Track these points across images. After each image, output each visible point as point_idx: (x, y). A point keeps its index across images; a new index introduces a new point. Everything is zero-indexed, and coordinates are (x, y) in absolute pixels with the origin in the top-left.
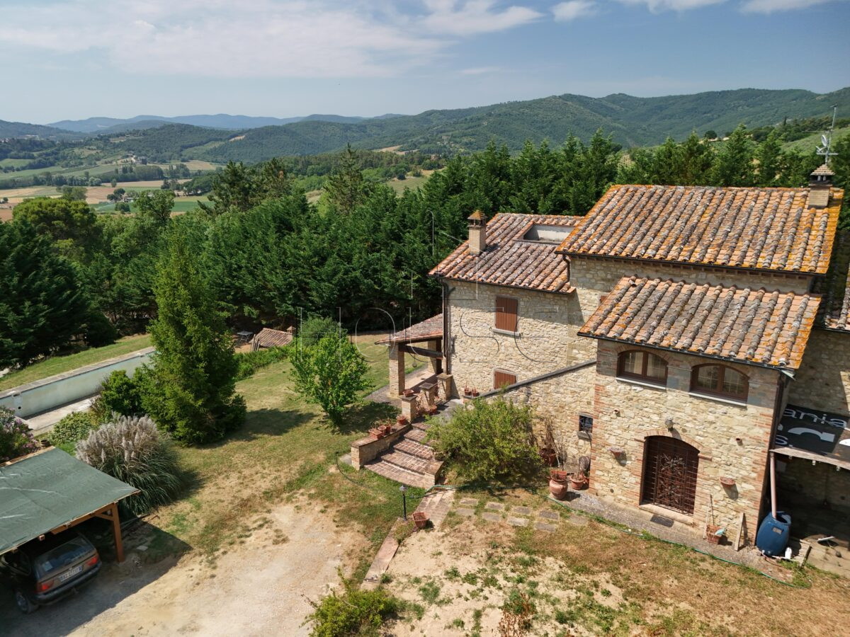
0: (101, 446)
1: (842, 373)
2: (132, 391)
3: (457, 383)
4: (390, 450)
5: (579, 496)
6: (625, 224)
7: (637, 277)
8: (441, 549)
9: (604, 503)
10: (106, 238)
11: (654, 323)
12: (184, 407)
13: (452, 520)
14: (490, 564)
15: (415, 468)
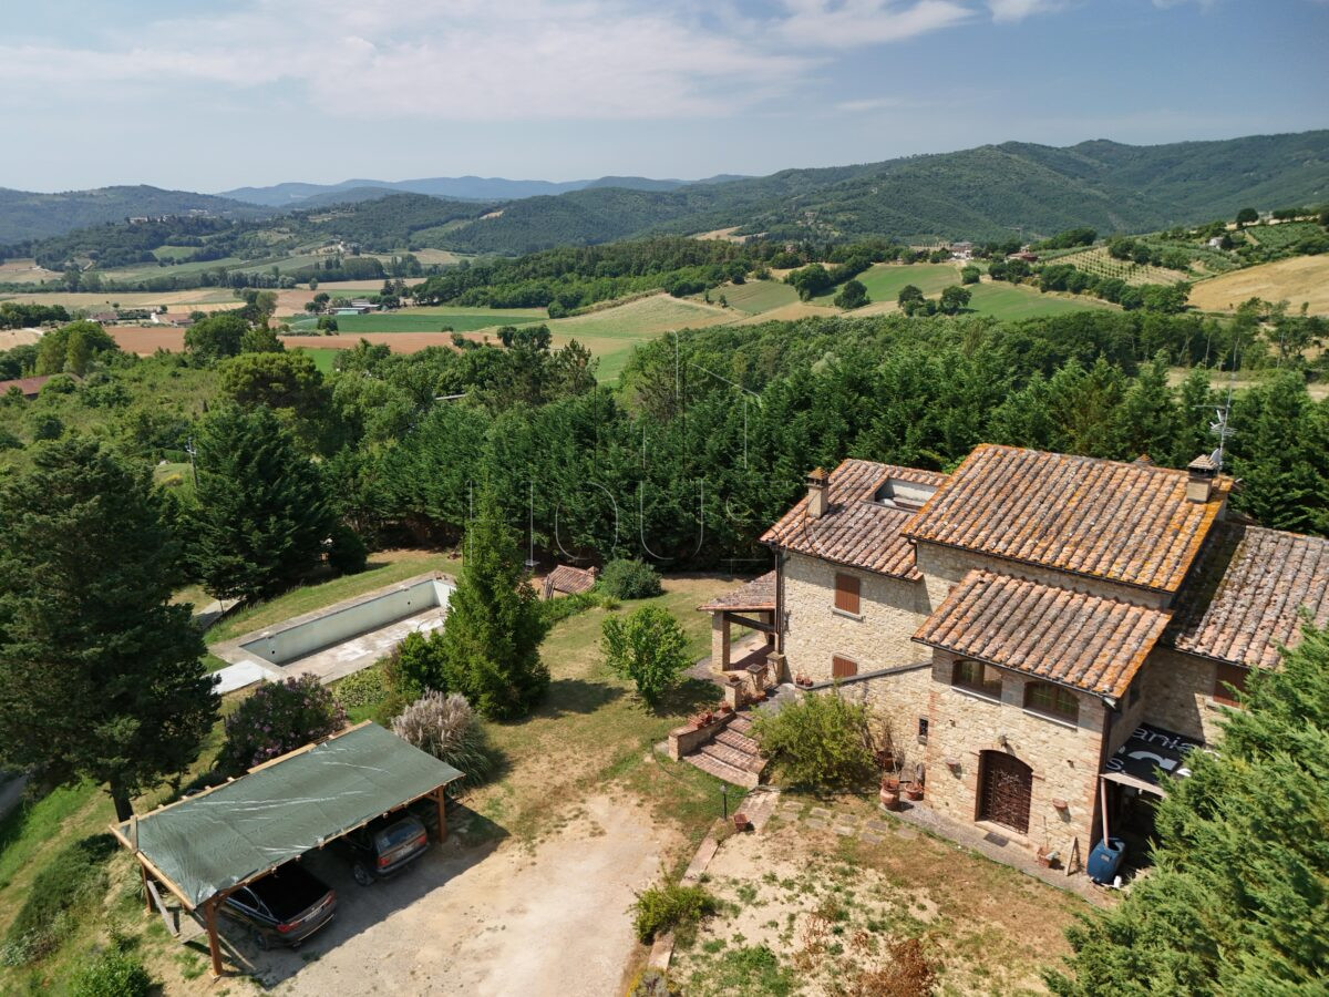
0: (418, 723)
1: (1196, 695)
2: (430, 656)
3: (790, 664)
4: (711, 741)
5: (912, 807)
6: (983, 504)
7: (987, 570)
8: (760, 853)
9: (937, 817)
10: (335, 405)
11: (992, 633)
12: (488, 678)
13: (774, 824)
14: (809, 871)
15: (738, 764)
